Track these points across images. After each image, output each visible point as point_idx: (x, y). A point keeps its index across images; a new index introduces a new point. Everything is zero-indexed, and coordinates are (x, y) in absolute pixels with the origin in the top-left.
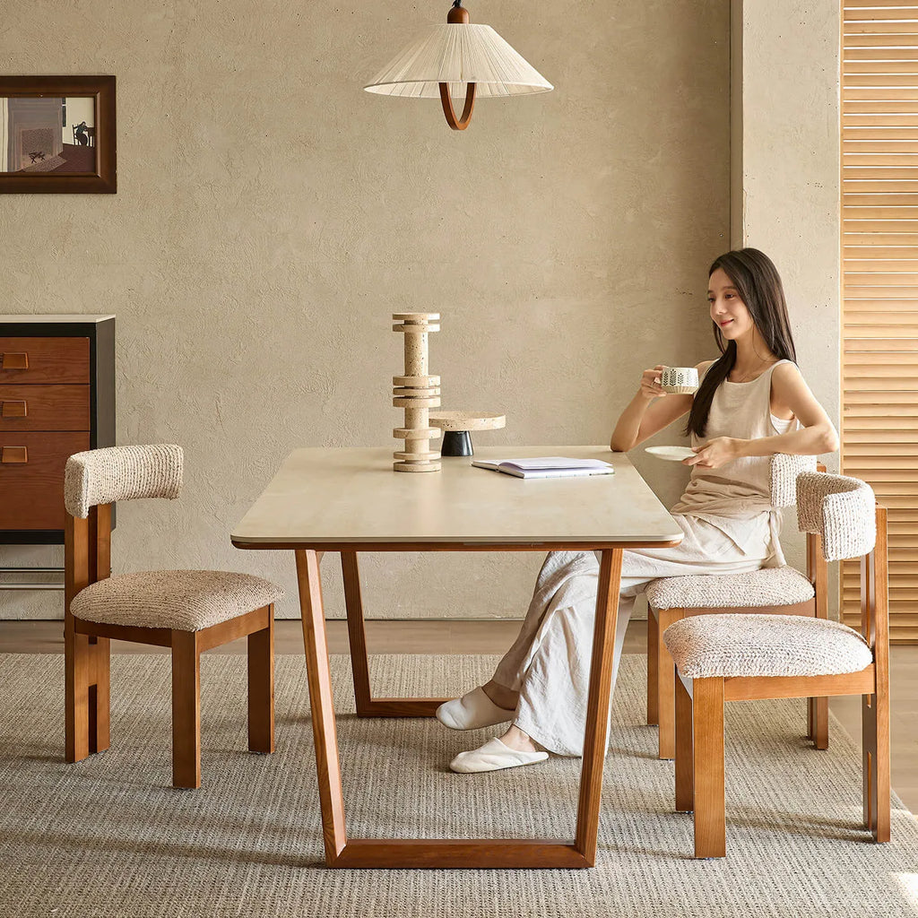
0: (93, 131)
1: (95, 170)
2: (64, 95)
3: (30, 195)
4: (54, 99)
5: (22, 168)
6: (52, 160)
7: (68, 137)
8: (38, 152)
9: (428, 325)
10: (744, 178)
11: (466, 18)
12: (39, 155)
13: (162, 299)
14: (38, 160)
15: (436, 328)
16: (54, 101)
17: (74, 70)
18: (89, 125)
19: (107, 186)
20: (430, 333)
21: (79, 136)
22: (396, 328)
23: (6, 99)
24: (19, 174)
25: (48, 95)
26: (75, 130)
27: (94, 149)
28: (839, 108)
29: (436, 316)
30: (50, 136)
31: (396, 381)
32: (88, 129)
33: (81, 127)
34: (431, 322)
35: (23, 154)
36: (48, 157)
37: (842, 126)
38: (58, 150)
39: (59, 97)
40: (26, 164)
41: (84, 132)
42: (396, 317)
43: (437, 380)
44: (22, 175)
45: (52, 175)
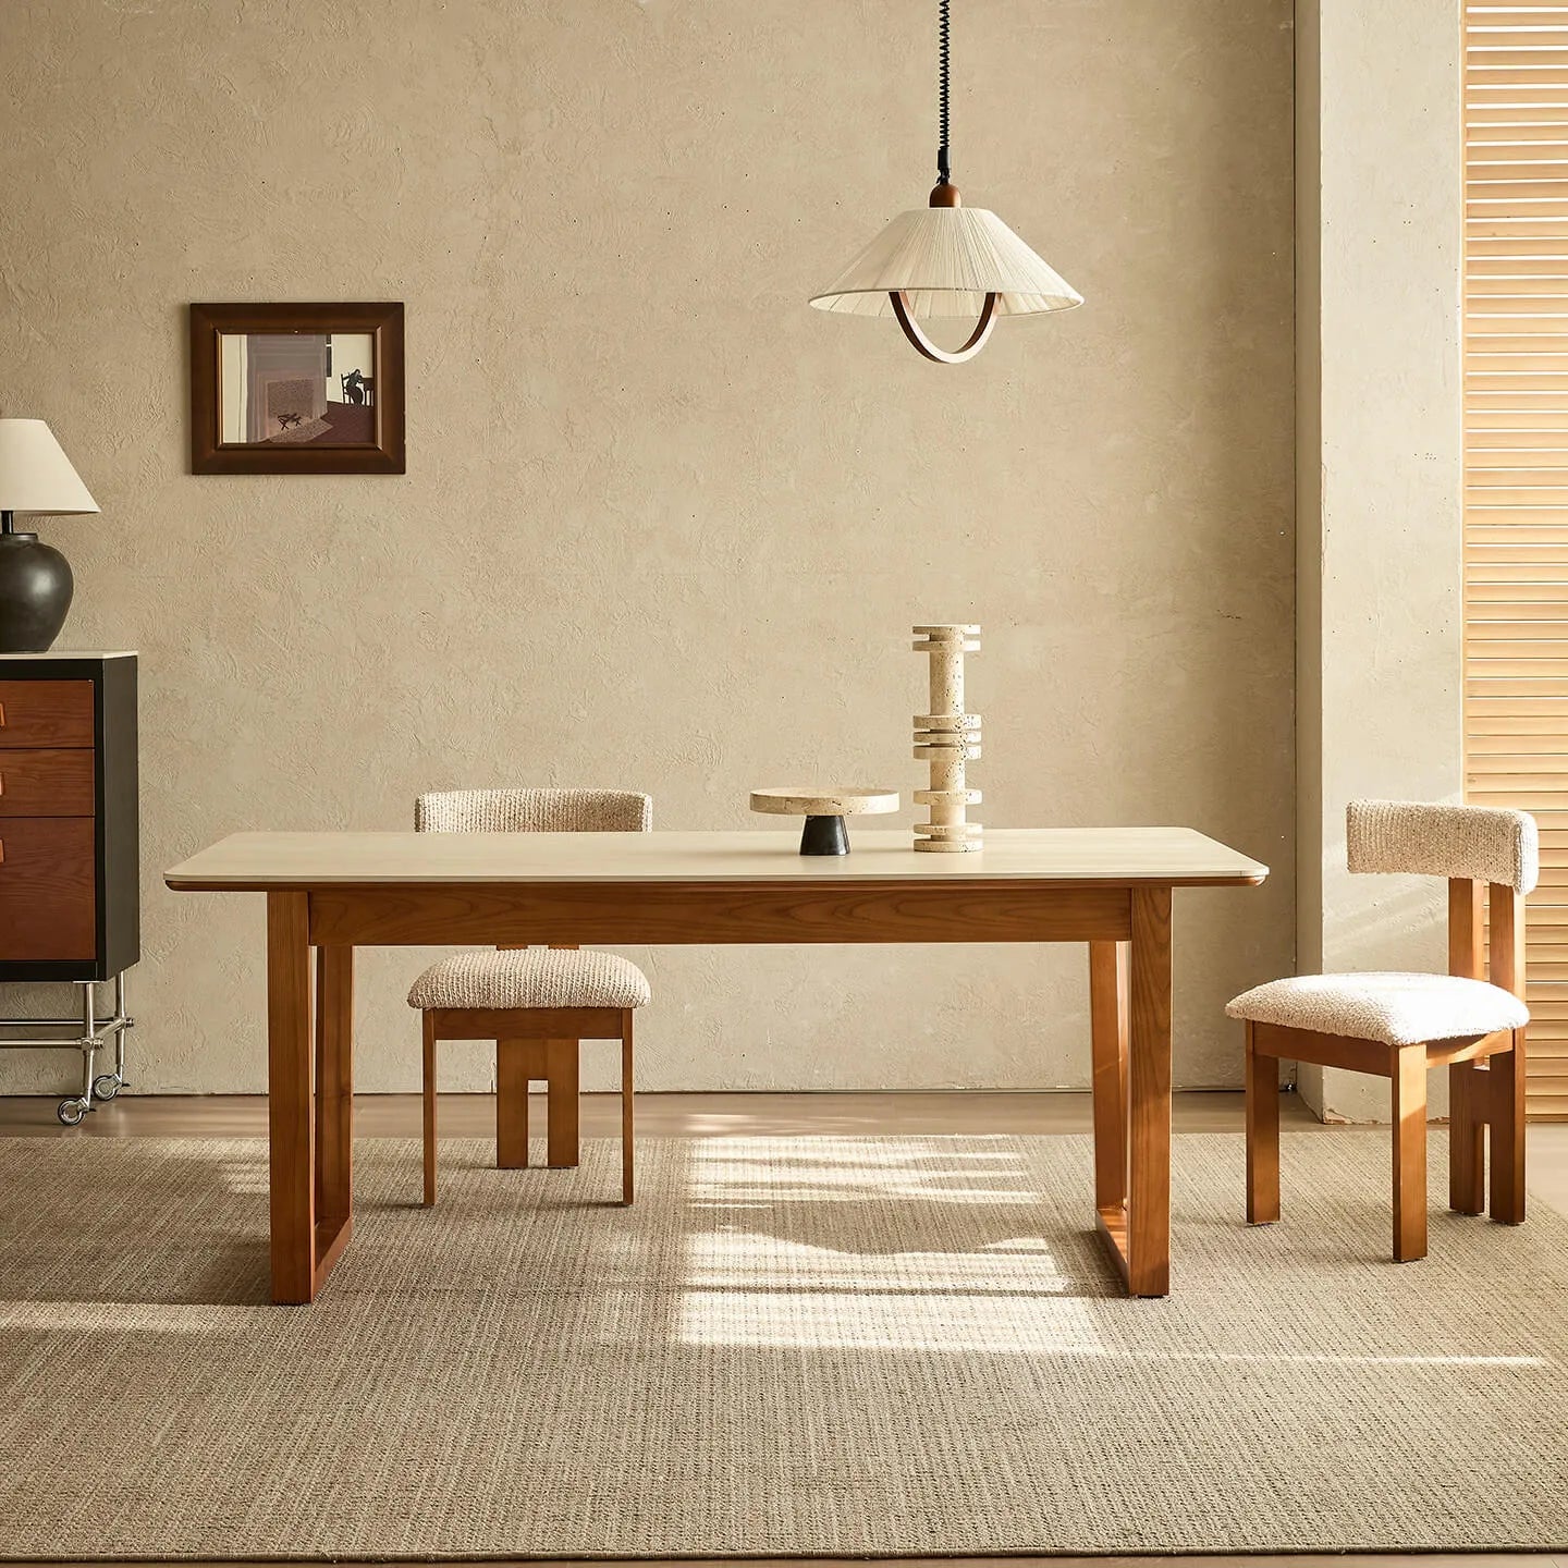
0: (370, 384)
1: (374, 440)
2: (328, 332)
3: (279, 476)
4: (314, 337)
5: (268, 437)
6: (311, 426)
7: (335, 392)
8: (290, 413)
9: (965, 643)
10: (1324, 447)
11: (958, 200)
12: (294, 418)
13: (471, 627)
14: (291, 426)
15: (975, 646)
16: (314, 340)
17: (342, 296)
18: (366, 374)
19: (392, 462)
20: (966, 653)
21: (351, 390)
22: (919, 646)
23: (245, 336)
24: (263, 445)
25: (305, 331)
26: (345, 382)
27: (373, 409)
28: (1460, 345)
29: (976, 629)
30: (307, 391)
31: (918, 721)
32: (363, 381)
33: (354, 377)
34: (969, 637)
35: (270, 416)
36: (305, 421)
37: (1465, 370)
38: (320, 410)
39: (321, 333)
40: (274, 431)
41: (358, 385)
42: (917, 630)
43: (977, 721)
44: (268, 447)
45: (310, 447)
